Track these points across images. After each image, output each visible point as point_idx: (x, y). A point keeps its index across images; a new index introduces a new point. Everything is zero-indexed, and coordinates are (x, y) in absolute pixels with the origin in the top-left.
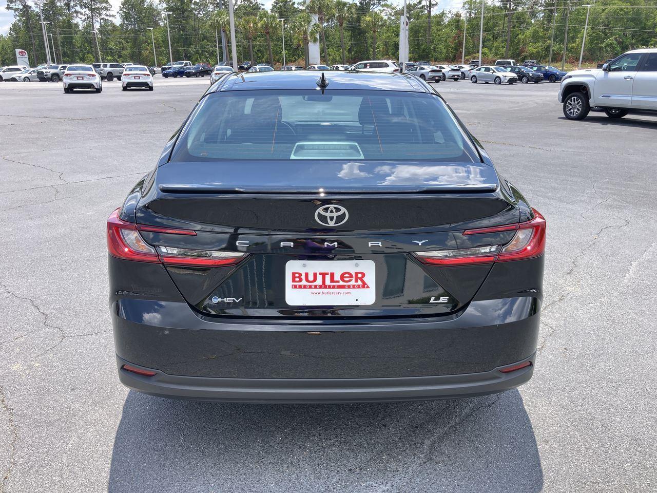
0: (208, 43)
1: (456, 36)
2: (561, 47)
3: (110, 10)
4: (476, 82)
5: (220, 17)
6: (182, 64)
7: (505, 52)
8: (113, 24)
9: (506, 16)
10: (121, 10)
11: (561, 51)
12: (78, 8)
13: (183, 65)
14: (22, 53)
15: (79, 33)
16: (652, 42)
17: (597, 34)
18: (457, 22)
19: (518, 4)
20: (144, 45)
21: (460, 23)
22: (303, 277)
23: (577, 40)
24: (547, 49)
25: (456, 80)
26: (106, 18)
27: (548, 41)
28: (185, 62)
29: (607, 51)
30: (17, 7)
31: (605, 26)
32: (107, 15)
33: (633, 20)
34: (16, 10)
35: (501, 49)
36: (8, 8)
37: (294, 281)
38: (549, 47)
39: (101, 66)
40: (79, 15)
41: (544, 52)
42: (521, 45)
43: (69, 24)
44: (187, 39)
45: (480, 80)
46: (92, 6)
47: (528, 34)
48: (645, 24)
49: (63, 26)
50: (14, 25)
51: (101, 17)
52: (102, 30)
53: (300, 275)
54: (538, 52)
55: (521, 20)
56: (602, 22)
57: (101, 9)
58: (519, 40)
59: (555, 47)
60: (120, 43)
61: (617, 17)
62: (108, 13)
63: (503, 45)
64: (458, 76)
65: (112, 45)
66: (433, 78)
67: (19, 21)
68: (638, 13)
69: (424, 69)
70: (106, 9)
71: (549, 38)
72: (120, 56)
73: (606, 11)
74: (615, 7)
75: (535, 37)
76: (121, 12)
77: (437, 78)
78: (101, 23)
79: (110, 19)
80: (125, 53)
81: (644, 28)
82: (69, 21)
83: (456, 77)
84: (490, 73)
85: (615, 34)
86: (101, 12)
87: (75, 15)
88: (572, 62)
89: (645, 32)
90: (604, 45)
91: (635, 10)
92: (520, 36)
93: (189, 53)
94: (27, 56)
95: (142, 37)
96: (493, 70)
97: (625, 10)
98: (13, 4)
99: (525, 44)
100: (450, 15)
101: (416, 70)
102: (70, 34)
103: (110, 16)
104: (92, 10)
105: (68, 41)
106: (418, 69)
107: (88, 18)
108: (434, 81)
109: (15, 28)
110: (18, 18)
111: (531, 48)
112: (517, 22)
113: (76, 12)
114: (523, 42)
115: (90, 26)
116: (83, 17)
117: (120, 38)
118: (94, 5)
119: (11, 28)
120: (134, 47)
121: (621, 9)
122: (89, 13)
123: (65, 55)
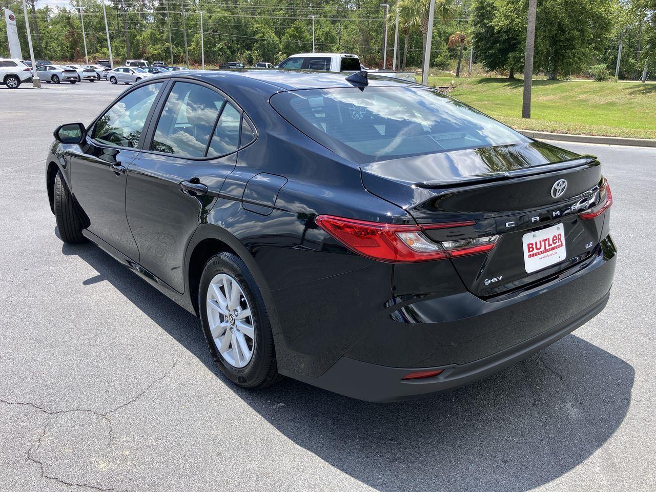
1: (70, 34)
2: (179, 50)
4: (116, 83)
7: (126, 53)
9: (119, 16)
11: (180, 53)
16: (254, 48)
17: (209, 39)
18: (66, 19)
19: (129, 5)
21: (71, 20)
22: (534, 246)
23: (192, 43)
24: (167, 51)
25: (92, 81)
27: (167, 44)
29: (219, 55)
31: (213, 31)
33: (236, 27)
35: (121, 49)
37: (529, 251)
38: (168, 48)
41: (164, 54)
42: (141, 47)
45: (120, 81)
47: (146, 36)
48: (246, 32)
53: (532, 244)
54: (159, 54)
55: (133, 21)
56: (211, 29)
58: (138, 41)
59: (174, 50)
61: (223, 24)
63: (122, 45)
64: (94, 77)
66: (68, 79)
68: (239, 21)
69: (55, 69)
71: (167, 41)
73: (212, 18)
74: (219, 14)
75: (154, 40)
77: (72, 79)
81: (247, 35)
83: (92, 78)
84: (130, 74)
85: (223, 40)
88: (192, 64)
89: (248, 39)
90: (216, 49)
91: (236, 19)
92: (138, 37)
96: (132, 71)
97: (228, 18)
99: (144, 46)
100: (56, 11)
101: (45, 69)
106: (47, 69)
108: (70, 83)
111: (151, 50)
112: (131, 23)
114: (142, 43)
121: (225, 17)
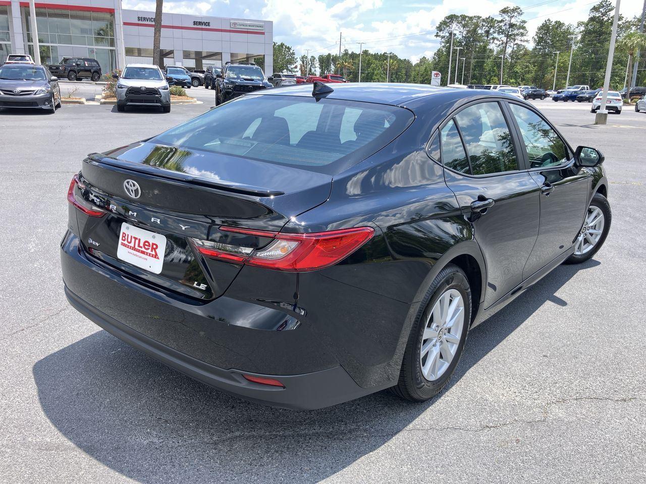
0: (622, 67)
3: (525, 35)
5: (630, 39)
6: (578, 88)
8: (526, 49)
10: (536, 35)
12: (496, 35)
13: (579, 90)
14: (437, 74)
15: (492, 57)
20: (549, 69)
26: (519, 43)
28: (582, 86)
30: (444, 35)
32: (521, 41)
34: (443, 37)
36: (437, 36)
39: (492, 88)
40: (496, 41)
43: (484, 49)
44: (598, 62)
46: (509, 32)
49: (478, 52)
50: (439, 51)
51: (515, 42)
52: (514, 55)
57: (518, 35)
60: (527, 67)
62: (523, 38)
65: (518, 69)
67: (443, 47)
70: (522, 35)
72: (523, 80)
76: (536, 37)
78: (513, 48)
79: (523, 44)
80: (529, 76)
82: (485, 47)
86: (517, 37)
87: (492, 41)
93: (597, 77)
94: (440, 77)
95: (550, 61)
98: (442, 32)
102: (483, 58)
103: (524, 41)
104: (508, 36)
105: (480, 65)
107: (502, 44)
109: (439, 53)
110: (443, 44)
113: (494, 39)
115: (503, 51)
116: (498, 43)
117: (529, 62)
118: (512, 31)
119: (435, 53)
120: (538, 71)
122: (504, 39)
123: (474, 77)
